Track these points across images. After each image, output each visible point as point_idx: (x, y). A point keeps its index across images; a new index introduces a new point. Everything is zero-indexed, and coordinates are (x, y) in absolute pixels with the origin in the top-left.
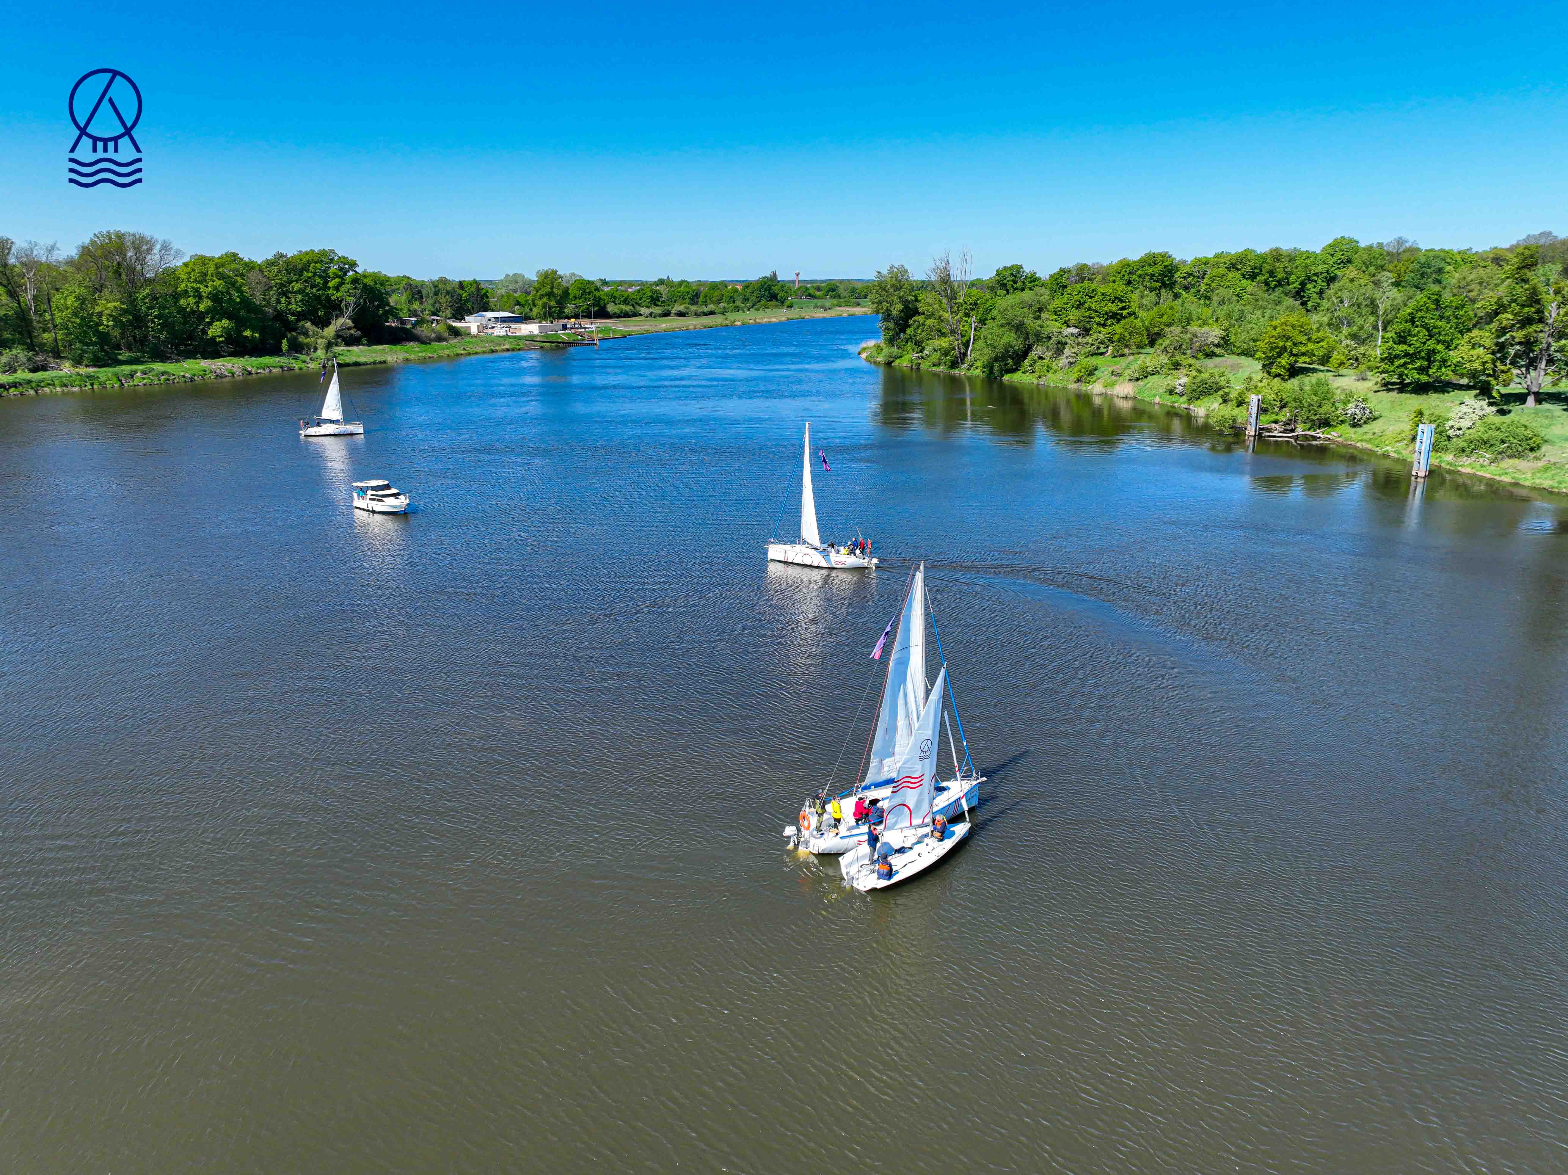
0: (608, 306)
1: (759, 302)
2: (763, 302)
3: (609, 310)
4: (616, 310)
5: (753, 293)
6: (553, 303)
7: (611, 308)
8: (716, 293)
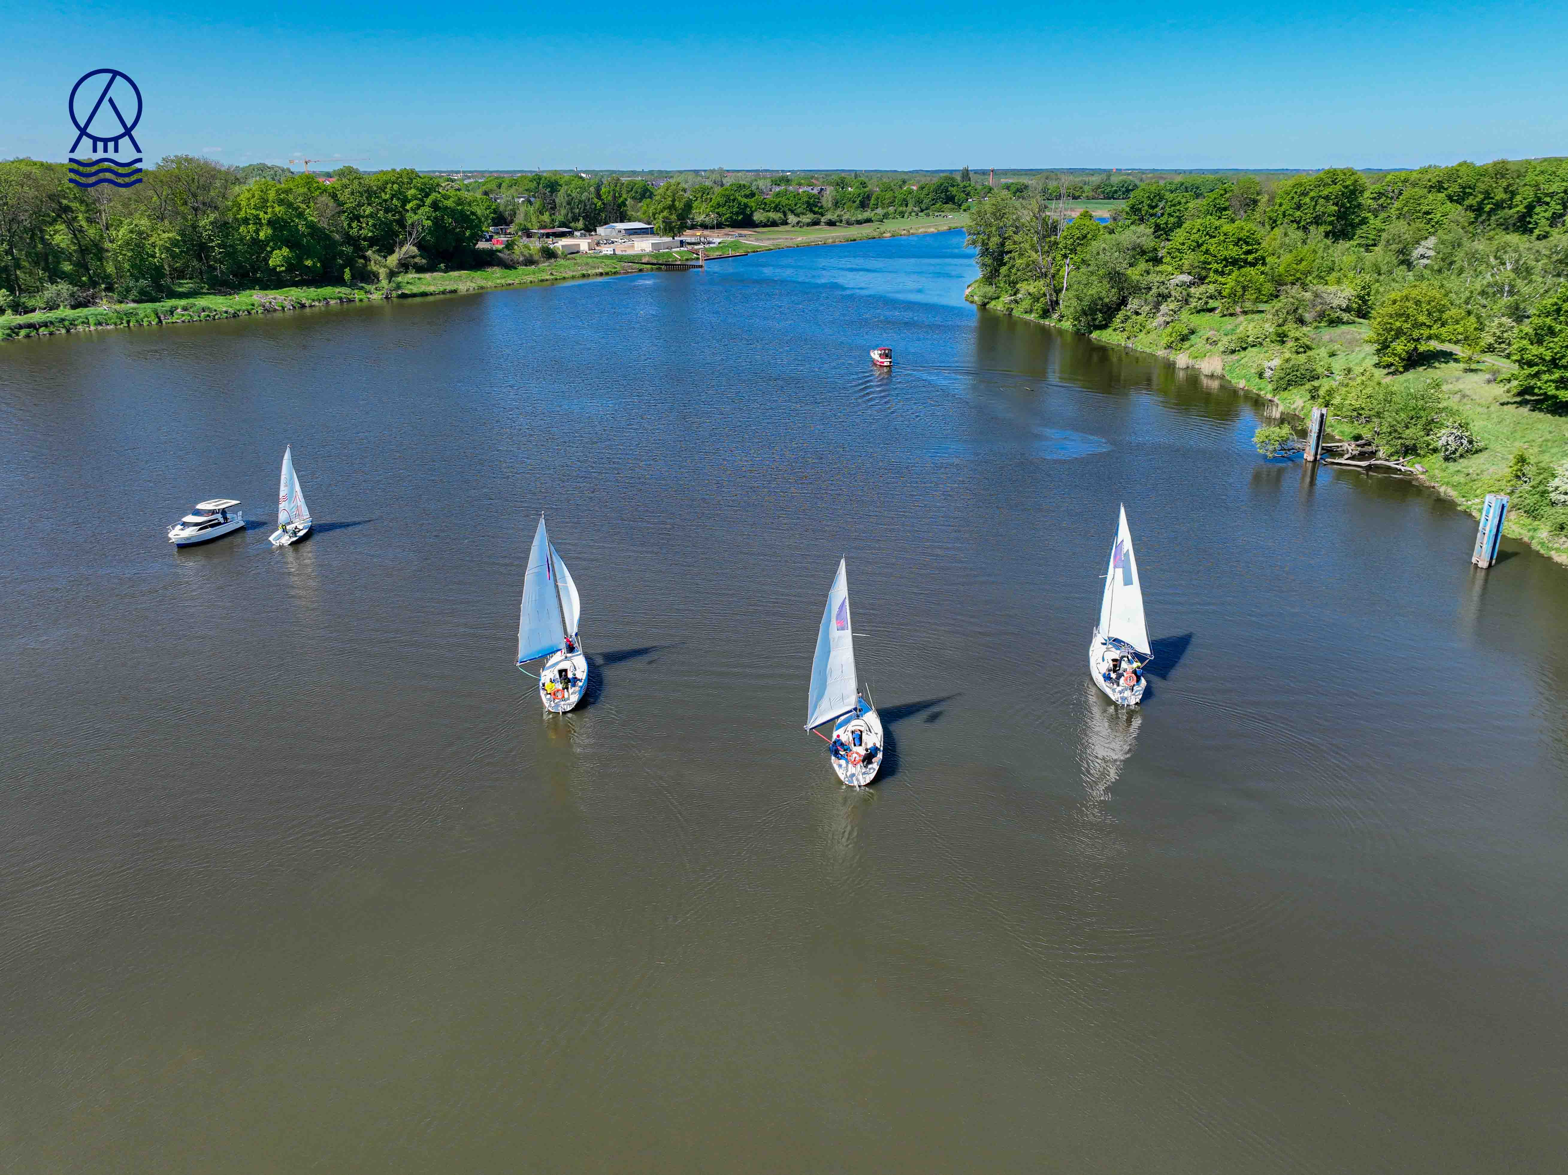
0: (755, 214)
1: (934, 204)
2: (938, 205)
3: (755, 218)
4: (762, 219)
5: (928, 195)
6: (674, 217)
7: (758, 217)
8: (889, 194)
